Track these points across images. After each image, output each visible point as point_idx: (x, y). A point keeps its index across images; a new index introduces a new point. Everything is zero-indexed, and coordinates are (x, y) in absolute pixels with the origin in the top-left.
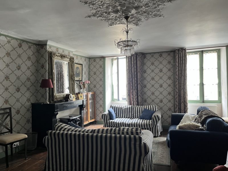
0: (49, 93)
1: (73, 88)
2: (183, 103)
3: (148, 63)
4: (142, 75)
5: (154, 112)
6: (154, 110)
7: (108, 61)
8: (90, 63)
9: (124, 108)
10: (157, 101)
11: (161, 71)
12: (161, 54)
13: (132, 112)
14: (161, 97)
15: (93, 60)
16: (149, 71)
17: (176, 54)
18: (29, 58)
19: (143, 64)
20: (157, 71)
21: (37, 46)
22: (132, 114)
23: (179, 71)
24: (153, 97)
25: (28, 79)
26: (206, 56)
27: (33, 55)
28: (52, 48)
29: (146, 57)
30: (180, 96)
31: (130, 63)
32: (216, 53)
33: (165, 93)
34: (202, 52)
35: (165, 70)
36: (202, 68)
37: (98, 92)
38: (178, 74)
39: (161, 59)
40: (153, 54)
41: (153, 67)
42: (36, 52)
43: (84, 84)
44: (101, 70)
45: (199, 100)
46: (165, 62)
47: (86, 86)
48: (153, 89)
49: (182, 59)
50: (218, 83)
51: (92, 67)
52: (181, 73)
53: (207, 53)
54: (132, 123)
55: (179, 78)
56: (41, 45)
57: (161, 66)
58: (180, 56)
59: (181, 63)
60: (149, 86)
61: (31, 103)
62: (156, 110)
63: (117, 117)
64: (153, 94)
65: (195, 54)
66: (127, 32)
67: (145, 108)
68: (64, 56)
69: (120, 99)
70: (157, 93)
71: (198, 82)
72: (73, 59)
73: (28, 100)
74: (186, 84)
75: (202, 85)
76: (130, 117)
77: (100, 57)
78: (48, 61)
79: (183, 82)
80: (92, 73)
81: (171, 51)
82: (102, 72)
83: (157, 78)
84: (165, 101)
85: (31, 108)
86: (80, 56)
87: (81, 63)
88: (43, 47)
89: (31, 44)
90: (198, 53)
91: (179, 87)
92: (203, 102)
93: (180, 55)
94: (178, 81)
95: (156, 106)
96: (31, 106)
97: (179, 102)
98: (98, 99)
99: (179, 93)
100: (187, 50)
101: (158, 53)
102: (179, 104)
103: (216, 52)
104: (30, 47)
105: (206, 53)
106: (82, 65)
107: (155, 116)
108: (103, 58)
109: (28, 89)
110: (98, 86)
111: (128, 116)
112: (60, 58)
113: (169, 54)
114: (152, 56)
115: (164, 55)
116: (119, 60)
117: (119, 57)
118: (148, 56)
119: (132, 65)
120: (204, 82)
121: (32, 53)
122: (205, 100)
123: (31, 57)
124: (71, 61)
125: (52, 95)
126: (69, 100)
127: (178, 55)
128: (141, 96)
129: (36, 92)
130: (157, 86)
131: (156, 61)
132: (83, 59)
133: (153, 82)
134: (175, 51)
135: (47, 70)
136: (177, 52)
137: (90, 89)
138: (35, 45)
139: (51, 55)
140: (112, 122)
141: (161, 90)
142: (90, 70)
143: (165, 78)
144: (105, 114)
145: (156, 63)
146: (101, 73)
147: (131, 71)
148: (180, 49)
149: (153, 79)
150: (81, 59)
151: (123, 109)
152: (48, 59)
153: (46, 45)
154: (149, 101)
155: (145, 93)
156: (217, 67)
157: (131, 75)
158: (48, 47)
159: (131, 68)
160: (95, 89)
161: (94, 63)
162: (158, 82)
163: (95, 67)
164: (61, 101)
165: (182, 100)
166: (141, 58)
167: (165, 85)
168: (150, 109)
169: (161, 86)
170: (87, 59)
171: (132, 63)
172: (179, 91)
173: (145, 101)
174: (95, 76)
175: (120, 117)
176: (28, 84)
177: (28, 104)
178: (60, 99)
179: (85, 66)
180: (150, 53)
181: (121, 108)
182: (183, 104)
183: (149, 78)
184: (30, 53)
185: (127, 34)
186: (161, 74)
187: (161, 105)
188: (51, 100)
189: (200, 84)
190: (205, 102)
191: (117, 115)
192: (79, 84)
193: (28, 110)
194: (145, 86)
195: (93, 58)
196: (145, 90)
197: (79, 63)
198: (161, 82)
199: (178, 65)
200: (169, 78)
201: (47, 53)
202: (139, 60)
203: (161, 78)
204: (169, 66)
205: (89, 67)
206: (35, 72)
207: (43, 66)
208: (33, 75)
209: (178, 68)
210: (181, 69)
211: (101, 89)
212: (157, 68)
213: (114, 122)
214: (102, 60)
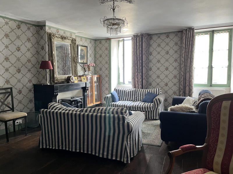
0: (50, 75)
1: (76, 70)
2: (188, 87)
3: (154, 45)
4: (147, 57)
5: (157, 96)
6: (158, 93)
7: (114, 43)
8: (96, 45)
9: (128, 91)
10: (162, 84)
11: (167, 53)
12: (167, 34)
13: (136, 95)
14: (166, 80)
15: (98, 42)
16: (155, 53)
17: (183, 34)
18: (29, 40)
19: (149, 45)
20: (163, 53)
21: (37, 27)
22: (136, 97)
23: (186, 53)
24: (158, 80)
25: (29, 61)
26: (216, 36)
27: (32, 36)
28: (52, 29)
29: (152, 38)
30: (185, 79)
31: (135, 44)
32: (228, 33)
33: (171, 76)
34: (213, 32)
35: (171, 52)
36: (212, 49)
37: (104, 75)
38: (184, 56)
39: (167, 40)
40: (160, 35)
41: (159, 49)
42: (36, 33)
43: (89, 67)
44: (106, 52)
45: (207, 84)
46: (172, 44)
47: (91, 68)
48: (158, 72)
49: (189, 40)
50: (228, 66)
51: (98, 49)
52: (187, 55)
53: (219, 33)
54: (133, 106)
55: (185, 60)
56: (40, 26)
57: (167, 48)
58: (187, 37)
59: (188, 44)
60: (154, 69)
61: (32, 84)
62: (160, 94)
63: (120, 99)
64: (158, 77)
65: (205, 34)
66: (114, 10)
67: (149, 91)
68: (65, 38)
69: (125, 82)
70: (162, 77)
71: (207, 64)
72: (75, 40)
73: (30, 81)
74: (192, 66)
75: (211, 68)
76: (133, 100)
77: (106, 39)
78: (47, 43)
79: (189, 65)
80: (98, 56)
81: (179, 32)
82: (108, 55)
83: (162, 61)
84: (170, 84)
85: (33, 89)
86: (85, 38)
87: (86, 45)
88: (42, 28)
89: (30, 26)
90: (209, 33)
91: (185, 70)
92: (211, 86)
93: (187, 35)
94: (183, 63)
95: (160, 89)
96: (33, 87)
97: (184, 86)
98: (104, 82)
99: (184, 76)
100: (195, 30)
101: (165, 33)
102: (184, 88)
103: (228, 32)
104: (29, 29)
105: (217, 33)
106: (87, 47)
107: (156, 99)
108: (109, 40)
109: (29, 70)
110: (104, 69)
111: (131, 99)
112: (61, 40)
113: (176, 35)
114: (159, 37)
115: (171, 36)
116: (125, 41)
117: (125, 39)
118: (155, 38)
119: (138, 47)
120: (212, 65)
121: (31, 35)
122: (213, 83)
123: (31, 39)
124: (72, 43)
125: (52, 77)
126: (70, 82)
127: (185, 35)
128: (146, 79)
129: (38, 73)
130: (162, 69)
131: (162, 42)
132: (88, 41)
133: (158, 65)
134: (182, 31)
135: (47, 52)
136: (184, 32)
137: (96, 72)
138: (34, 26)
139: (50, 37)
140: (113, 104)
141: (167, 73)
142: (96, 53)
143: (171, 60)
144: (107, 97)
145: (163, 45)
146: (106, 55)
147: (137, 54)
148: (188, 29)
149: (159, 61)
150: (86, 40)
151: (126, 93)
152: (48, 40)
153: (45, 26)
154: (154, 84)
155: (150, 76)
156: (228, 49)
157: (136, 57)
158: (47, 28)
159: (137, 51)
160: (101, 72)
161: (100, 46)
162: (164, 65)
163: (100, 49)
164: (63, 82)
165: (187, 84)
166: (146, 39)
167: (171, 68)
168: (153, 93)
169: (167, 69)
170: (92, 41)
171: (138, 44)
172: (184, 74)
173: (150, 84)
174: (101, 59)
175: (123, 100)
176: (29, 65)
177: (30, 85)
178: (61, 81)
179: (90, 49)
180: (157, 34)
181: (125, 91)
182: (188, 88)
183: (154, 61)
184: (29, 34)
185: (114, 12)
186: (167, 57)
187: (166, 88)
188: (52, 81)
189: (209, 66)
190: (213, 85)
191: (121, 97)
192: (84, 66)
193: (30, 91)
194: (151, 69)
195: (98, 40)
196: (151, 73)
197: (83, 45)
198: (167, 64)
199: (184, 46)
200: (176, 60)
201: (47, 35)
202: (144, 41)
203: (167, 60)
204: (176, 48)
205: (95, 50)
206: (36, 54)
207: (43, 48)
208: (34, 57)
209: (184, 49)
210: (188, 51)
211: (107, 72)
212: (163, 50)
213: (116, 105)
214: (108, 41)
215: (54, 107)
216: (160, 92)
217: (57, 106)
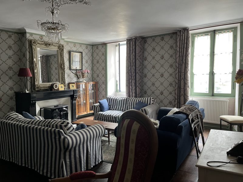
0: (31, 83)
1: (63, 77)
2: (182, 96)
3: (149, 49)
4: (141, 63)
5: (147, 105)
6: (149, 103)
7: (110, 48)
8: (93, 51)
9: (119, 100)
10: (157, 93)
11: (162, 57)
12: (162, 37)
13: (127, 104)
14: (161, 88)
15: (96, 47)
16: (149, 58)
17: (177, 36)
18: (10, 47)
19: (143, 50)
20: (158, 57)
21: (19, 35)
22: (127, 106)
23: (180, 57)
24: (153, 88)
25: (10, 68)
26: (219, 37)
27: (14, 44)
28: (34, 36)
29: (147, 42)
30: (179, 87)
31: (129, 49)
32: (232, 33)
33: (166, 84)
34: (214, 31)
35: (167, 56)
36: (214, 52)
37: (101, 82)
38: (178, 61)
39: (162, 43)
40: (154, 38)
41: (153, 54)
42: (18, 41)
43: (83, 73)
44: (103, 58)
45: (208, 93)
46: (167, 47)
47: (86, 75)
48: (153, 79)
49: (183, 43)
50: (232, 72)
51: (95, 55)
52: (182, 59)
53: (221, 32)
54: (119, 116)
55: (180, 66)
56: (22, 33)
57: (162, 52)
58: (181, 39)
59: (183, 47)
60: (149, 75)
61: (14, 92)
64: (153, 84)
65: (205, 35)
66: (53, 13)
67: (140, 100)
68: (50, 44)
69: (121, 90)
70: (157, 84)
71: (208, 71)
72: (63, 46)
73: (11, 89)
74: (186, 73)
75: (212, 74)
77: (102, 44)
78: (28, 50)
79: (184, 71)
80: (95, 62)
81: (174, 33)
82: (104, 60)
83: (158, 66)
84: (166, 93)
85: (15, 97)
86: (80, 43)
87: (81, 50)
88: (24, 35)
89: (11, 33)
90: (209, 34)
91: (179, 77)
92: (213, 95)
93: (181, 37)
94: (178, 69)
95: (151, 98)
96: (15, 94)
97: (179, 95)
99: (179, 84)
100: (190, 30)
101: (160, 36)
102: (179, 97)
103: (232, 31)
104: (10, 36)
105: (219, 33)
106: (82, 53)
107: (142, 110)
108: (104, 45)
109: (10, 78)
110: (101, 76)
111: (122, 109)
112: (45, 46)
113: (171, 37)
114: (154, 40)
115: (167, 38)
116: (121, 47)
117: (121, 43)
118: (149, 41)
119: (131, 52)
120: (214, 71)
121: (13, 42)
122: (215, 92)
123: (13, 46)
124: (60, 49)
126: (53, 89)
127: (179, 37)
128: (140, 87)
129: (21, 81)
130: (158, 75)
131: (157, 45)
132: (84, 47)
133: (154, 71)
134: (176, 33)
135: (27, 59)
136: (178, 33)
138: (16, 34)
139: (31, 43)
140: (100, 114)
141: (162, 80)
142: (94, 58)
143: (167, 66)
144: (95, 106)
145: (158, 49)
146: (103, 61)
147: (130, 59)
148: (182, 30)
149: (154, 67)
150: (81, 46)
151: (118, 101)
152: (29, 47)
153: (25, 33)
154: (149, 92)
155: (145, 84)
157: (130, 62)
158: (28, 35)
159: (130, 55)
160: (98, 79)
161: (97, 51)
162: (159, 71)
163: (97, 54)
164: (46, 90)
165: (182, 93)
166: (140, 42)
167: (166, 75)
168: (144, 102)
169: (162, 75)
170: (89, 46)
171: (131, 48)
172: (179, 81)
173: (145, 93)
174: (98, 65)
176: (11, 73)
177: (11, 93)
178: (44, 89)
179: (87, 54)
180: (151, 37)
181: (116, 100)
182: (183, 98)
183: (149, 67)
184: (11, 42)
185: (53, 15)
186: (162, 62)
187: (162, 97)
188: (33, 89)
189: (210, 72)
190: (215, 95)
192: (76, 73)
193: (11, 98)
194: (145, 76)
195: (95, 45)
196: (145, 80)
197: (77, 51)
198: (162, 70)
199: (178, 50)
200: (171, 66)
201: (27, 42)
202: (138, 45)
203: (162, 66)
204: (171, 52)
205: (92, 55)
206: (18, 61)
207: (24, 55)
208: (16, 64)
209: (178, 53)
210: (182, 55)
211: (103, 79)
212: (158, 55)
213: (102, 114)
214: (104, 46)
215: (10, 116)
216: (152, 102)
217: (12, 116)
